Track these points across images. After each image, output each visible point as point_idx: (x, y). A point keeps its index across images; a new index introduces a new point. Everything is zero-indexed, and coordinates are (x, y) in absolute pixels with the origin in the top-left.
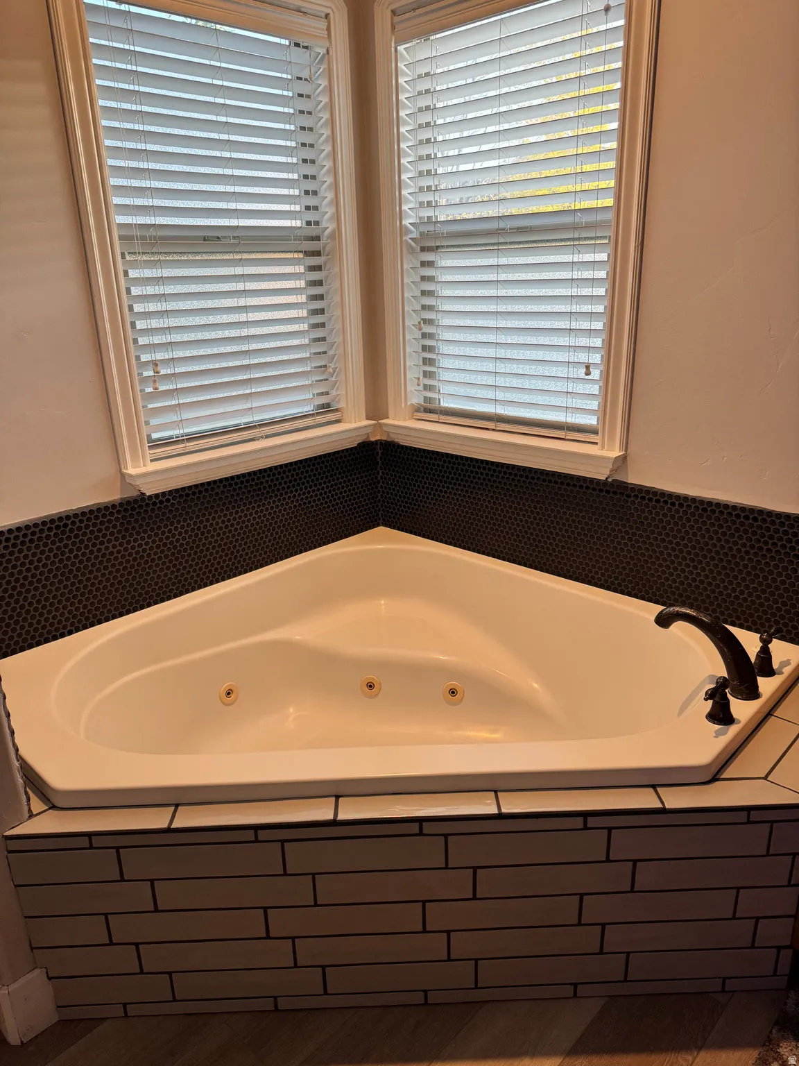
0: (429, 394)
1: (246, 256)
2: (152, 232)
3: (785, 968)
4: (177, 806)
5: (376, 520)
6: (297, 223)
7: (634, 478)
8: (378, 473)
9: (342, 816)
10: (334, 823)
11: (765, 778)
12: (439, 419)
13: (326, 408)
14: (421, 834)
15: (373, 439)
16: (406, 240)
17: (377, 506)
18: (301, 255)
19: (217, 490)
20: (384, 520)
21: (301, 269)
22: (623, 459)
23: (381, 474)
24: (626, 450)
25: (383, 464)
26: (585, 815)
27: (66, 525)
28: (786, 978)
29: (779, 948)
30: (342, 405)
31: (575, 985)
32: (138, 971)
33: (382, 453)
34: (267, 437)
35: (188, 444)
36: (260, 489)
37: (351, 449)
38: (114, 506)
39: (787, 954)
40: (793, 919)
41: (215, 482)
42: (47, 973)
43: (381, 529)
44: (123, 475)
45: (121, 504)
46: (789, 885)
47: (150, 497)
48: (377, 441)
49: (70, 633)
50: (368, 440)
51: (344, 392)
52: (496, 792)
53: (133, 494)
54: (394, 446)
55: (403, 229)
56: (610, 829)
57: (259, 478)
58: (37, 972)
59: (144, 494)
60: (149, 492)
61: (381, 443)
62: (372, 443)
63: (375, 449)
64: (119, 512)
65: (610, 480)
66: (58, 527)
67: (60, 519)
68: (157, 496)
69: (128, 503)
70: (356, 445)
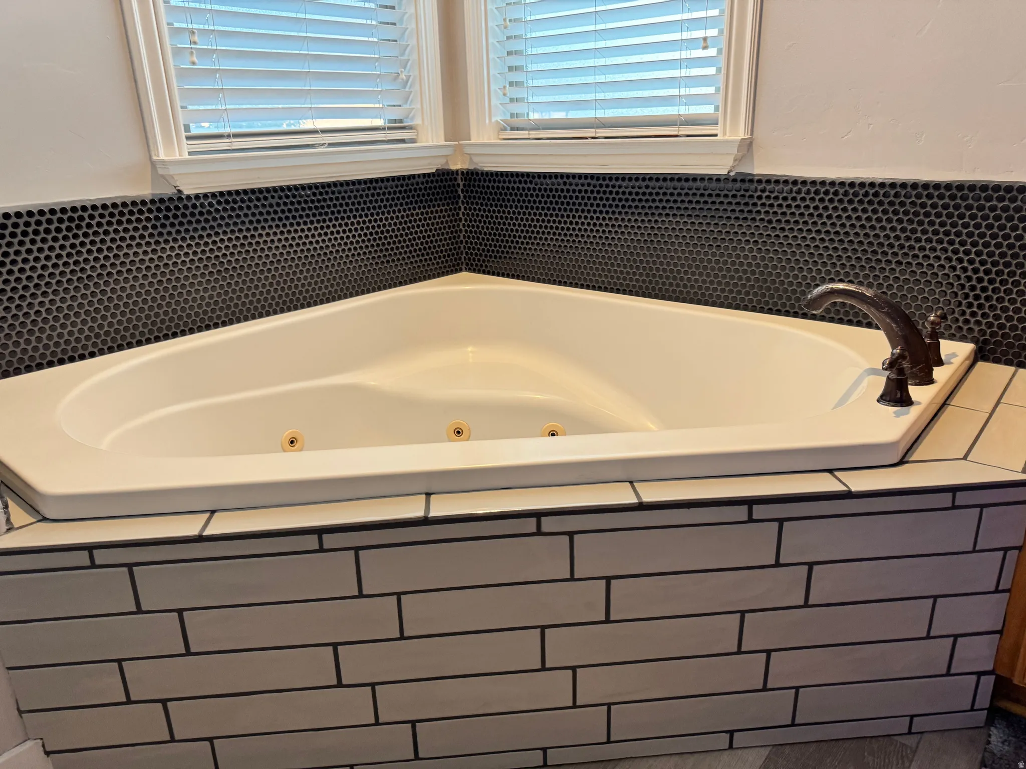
0: (516, 108)
3: (984, 700)
4: (213, 512)
5: (458, 264)
7: (760, 168)
8: (460, 208)
9: (434, 513)
10: (425, 521)
11: (965, 458)
12: (529, 134)
13: (398, 125)
14: (539, 533)
15: (453, 167)
17: (459, 248)
19: (271, 200)
20: (467, 264)
22: (747, 147)
23: (463, 210)
24: (752, 134)
25: (465, 197)
26: (750, 502)
27: (81, 218)
28: (986, 712)
29: (980, 674)
30: (417, 121)
31: (731, 733)
32: (168, 738)
33: (464, 185)
34: (331, 145)
35: (234, 140)
37: (429, 175)
38: (144, 203)
39: (988, 682)
40: (998, 636)
41: (268, 190)
42: (43, 746)
43: (465, 275)
44: (153, 164)
45: (153, 201)
46: (997, 591)
47: (189, 197)
48: (457, 171)
49: (92, 355)
50: (446, 167)
51: (419, 106)
52: (631, 482)
53: (167, 191)
54: (477, 174)
56: (781, 521)
58: (29, 744)
59: (180, 191)
60: (187, 192)
61: (463, 173)
62: (453, 171)
63: (456, 179)
64: (150, 211)
65: (732, 174)
66: (71, 219)
67: (74, 209)
68: (197, 197)
69: (162, 201)
70: (434, 171)
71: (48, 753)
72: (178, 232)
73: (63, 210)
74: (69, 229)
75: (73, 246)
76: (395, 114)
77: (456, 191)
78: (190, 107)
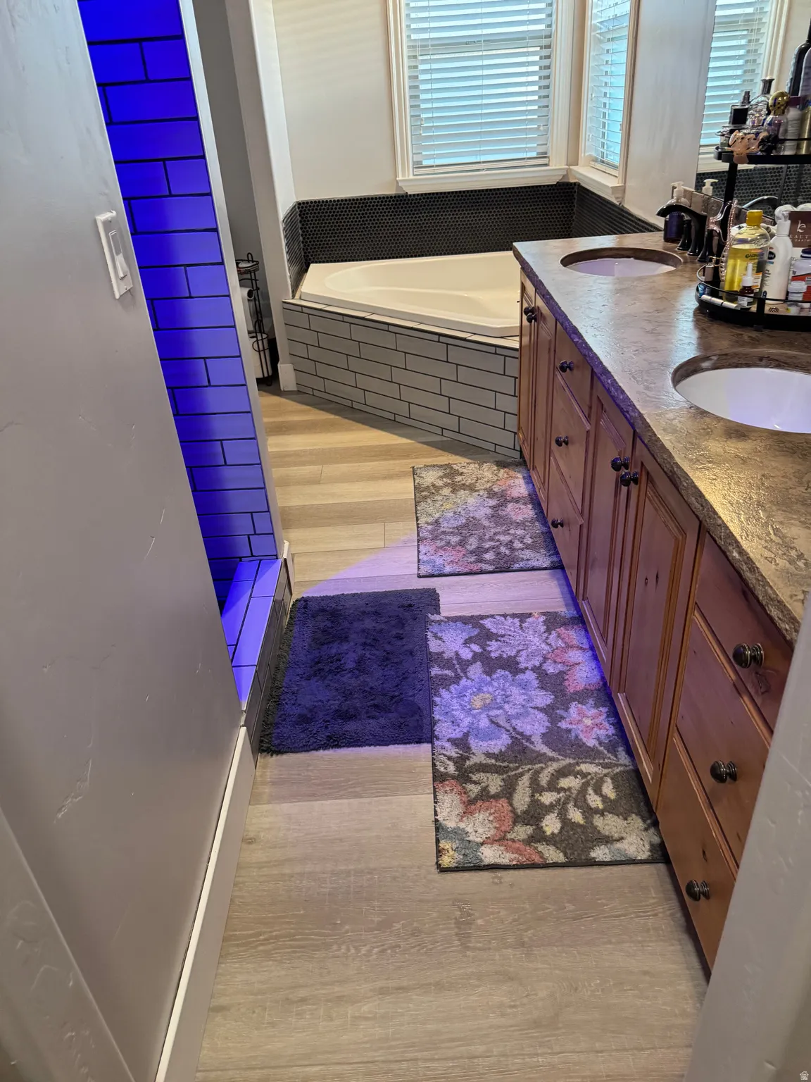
1: (485, 53)
2: (430, 43)
6: (542, 27)
8: (574, 206)
10: (365, 319)
13: (544, 155)
14: (388, 331)
15: (572, 181)
16: (595, 36)
18: (538, 49)
21: (537, 58)
23: (576, 208)
24: (625, 184)
25: (577, 200)
26: (440, 335)
27: (367, 203)
30: (552, 154)
32: (316, 374)
33: (578, 192)
34: (488, 169)
35: (436, 168)
36: (478, 202)
37: (551, 185)
38: (391, 197)
41: (449, 193)
42: (294, 367)
44: (397, 180)
45: (395, 197)
47: (410, 195)
48: (575, 183)
50: (566, 180)
51: (551, 145)
53: (401, 192)
55: (593, 27)
56: (447, 344)
57: (477, 195)
59: (407, 193)
60: (409, 193)
61: (578, 184)
62: (571, 184)
63: (573, 188)
64: (393, 201)
66: (363, 203)
67: (365, 199)
68: (414, 195)
69: (399, 197)
70: (555, 183)
71: (295, 370)
72: (404, 211)
73: (361, 199)
74: (362, 207)
75: (363, 214)
76: (542, 149)
77: (573, 196)
78: (424, 153)
